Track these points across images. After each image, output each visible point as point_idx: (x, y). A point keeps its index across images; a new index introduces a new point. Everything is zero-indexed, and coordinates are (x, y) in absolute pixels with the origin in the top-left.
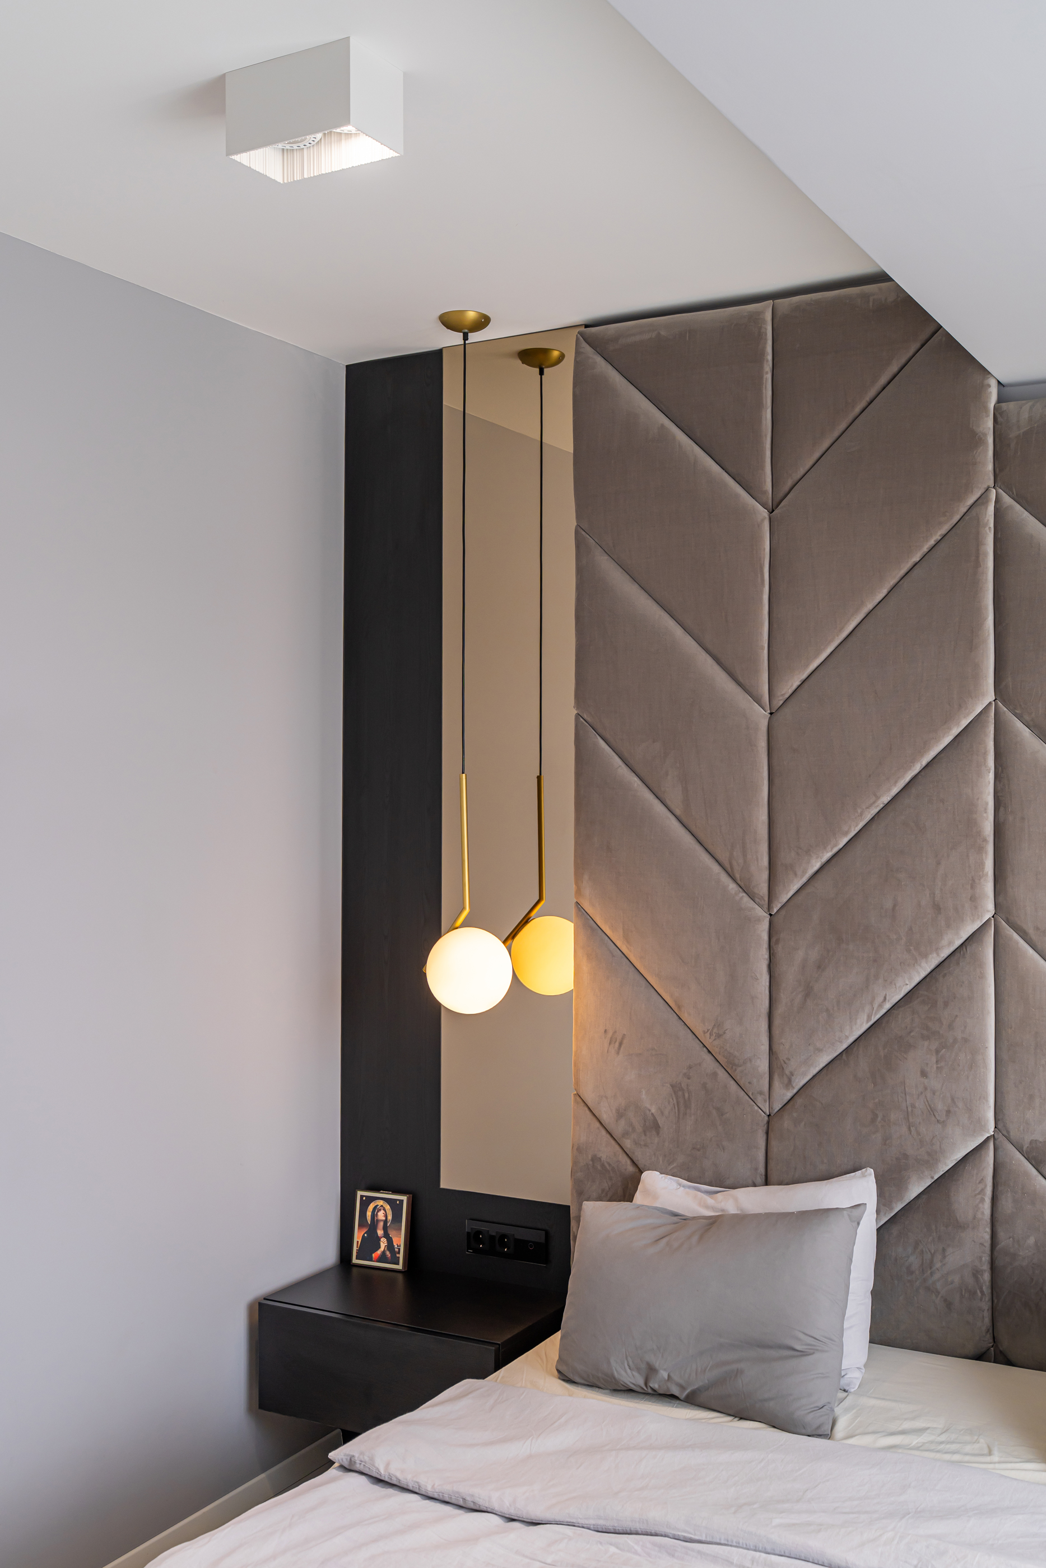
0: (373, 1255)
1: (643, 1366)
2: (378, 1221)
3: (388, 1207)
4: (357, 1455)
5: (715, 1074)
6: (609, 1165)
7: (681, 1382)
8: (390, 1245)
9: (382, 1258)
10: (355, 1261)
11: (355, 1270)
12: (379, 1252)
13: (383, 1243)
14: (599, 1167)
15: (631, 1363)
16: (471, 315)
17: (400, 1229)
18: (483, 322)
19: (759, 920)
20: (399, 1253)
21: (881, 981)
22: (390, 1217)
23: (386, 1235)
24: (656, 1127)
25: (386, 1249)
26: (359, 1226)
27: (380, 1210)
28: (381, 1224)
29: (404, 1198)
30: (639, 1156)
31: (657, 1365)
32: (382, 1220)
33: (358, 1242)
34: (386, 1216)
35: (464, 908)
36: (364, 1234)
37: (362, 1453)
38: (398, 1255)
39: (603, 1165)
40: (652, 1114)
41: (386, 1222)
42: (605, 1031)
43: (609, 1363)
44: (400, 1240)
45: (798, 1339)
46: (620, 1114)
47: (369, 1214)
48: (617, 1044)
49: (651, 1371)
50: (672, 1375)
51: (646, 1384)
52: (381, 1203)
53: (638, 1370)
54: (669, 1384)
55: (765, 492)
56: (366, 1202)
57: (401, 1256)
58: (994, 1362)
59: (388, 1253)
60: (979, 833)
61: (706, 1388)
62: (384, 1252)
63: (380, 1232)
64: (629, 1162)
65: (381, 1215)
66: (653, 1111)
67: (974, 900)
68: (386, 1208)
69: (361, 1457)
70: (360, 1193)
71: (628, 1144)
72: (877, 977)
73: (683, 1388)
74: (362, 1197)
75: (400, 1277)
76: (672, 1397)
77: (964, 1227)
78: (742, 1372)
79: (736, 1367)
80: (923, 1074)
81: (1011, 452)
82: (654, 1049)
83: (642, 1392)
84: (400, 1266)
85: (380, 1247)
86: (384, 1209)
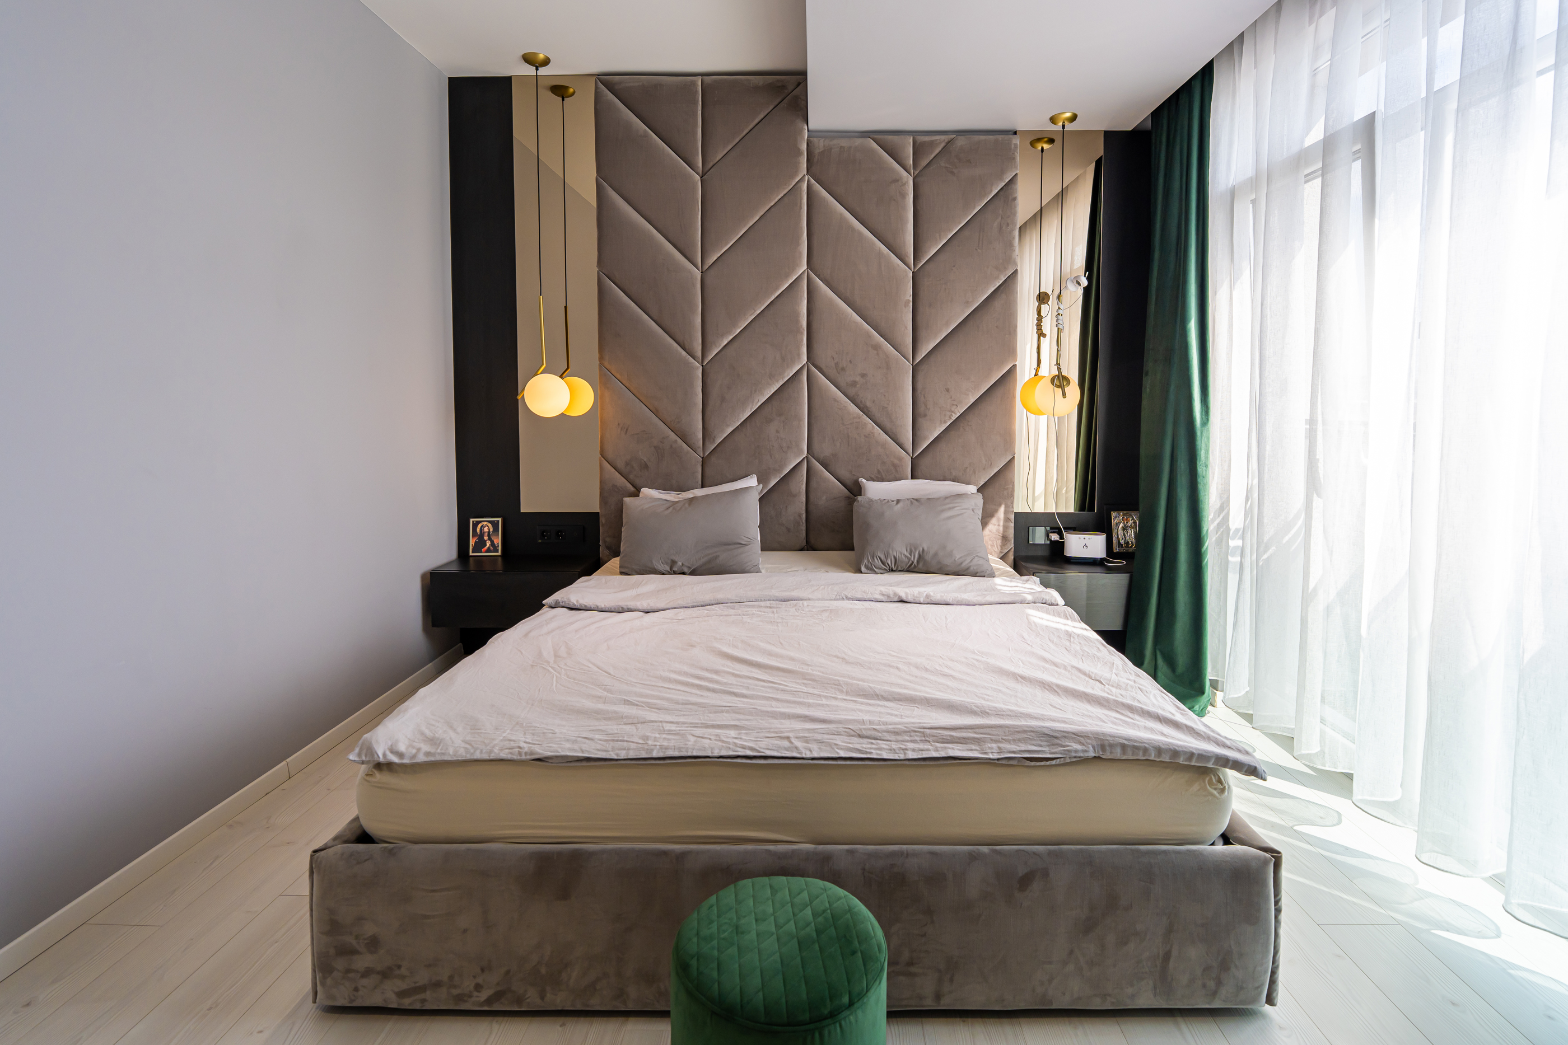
0: (482, 550)
1: (669, 561)
2: (484, 532)
3: (490, 525)
5: (676, 441)
6: (622, 488)
7: (689, 565)
8: (492, 542)
9: (488, 550)
10: (471, 554)
11: (471, 559)
12: (486, 548)
13: (488, 544)
14: (616, 490)
15: (663, 562)
18: (547, 62)
19: (698, 368)
20: (498, 547)
21: (758, 392)
22: (491, 530)
23: (490, 539)
24: (646, 468)
25: (490, 546)
26: (473, 536)
27: (485, 527)
28: (487, 534)
29: (500, 520)
30: (638, 482)
31: (676, 560)
32: (487, 532)
33: (473, 544)
34: (489, 530)
35: (543, 364)
36: (476, 540)
37: (562, 598)
39: (618, 489)
40: (643, 463)
41: (489, 532)
42: (619, 424)
43: (652, 562)
44: (498, 540)
45: (743, 539)
46: (627, 464)
47: (478, 530)
48: (625, 429)
49: (674, 563)
50: (684, 563)
51: (671, 570)
52: (486, 523)
53: (667, 564)
54: (683, 567)
55: (699, 167)
56: (475, 525)
57: (500, 549)
58: (807, 550)
59: (491, 548)
60: (801, 326)
61: (701, 566)
62: (489, 548)
63: (486, 538)
64: (631, 486)
65: (486, 529)
66: (645, 460)
67: (799, 355)
69: (563, 600)
70: (471, 520)
71: (631, 477)
72: (755, 391)
73: (690, 568)
74: (473, 521)
75: (500, 559)
76: (684, 573)
77: (794, 496)
78: (719, 556)
79: (715, 555)
80: (777, 432)
81: (816, 160)
82: (644, 431)
83: (669, 573)
84: (499, 553)
85: (486, 545)
86: (488, 526)
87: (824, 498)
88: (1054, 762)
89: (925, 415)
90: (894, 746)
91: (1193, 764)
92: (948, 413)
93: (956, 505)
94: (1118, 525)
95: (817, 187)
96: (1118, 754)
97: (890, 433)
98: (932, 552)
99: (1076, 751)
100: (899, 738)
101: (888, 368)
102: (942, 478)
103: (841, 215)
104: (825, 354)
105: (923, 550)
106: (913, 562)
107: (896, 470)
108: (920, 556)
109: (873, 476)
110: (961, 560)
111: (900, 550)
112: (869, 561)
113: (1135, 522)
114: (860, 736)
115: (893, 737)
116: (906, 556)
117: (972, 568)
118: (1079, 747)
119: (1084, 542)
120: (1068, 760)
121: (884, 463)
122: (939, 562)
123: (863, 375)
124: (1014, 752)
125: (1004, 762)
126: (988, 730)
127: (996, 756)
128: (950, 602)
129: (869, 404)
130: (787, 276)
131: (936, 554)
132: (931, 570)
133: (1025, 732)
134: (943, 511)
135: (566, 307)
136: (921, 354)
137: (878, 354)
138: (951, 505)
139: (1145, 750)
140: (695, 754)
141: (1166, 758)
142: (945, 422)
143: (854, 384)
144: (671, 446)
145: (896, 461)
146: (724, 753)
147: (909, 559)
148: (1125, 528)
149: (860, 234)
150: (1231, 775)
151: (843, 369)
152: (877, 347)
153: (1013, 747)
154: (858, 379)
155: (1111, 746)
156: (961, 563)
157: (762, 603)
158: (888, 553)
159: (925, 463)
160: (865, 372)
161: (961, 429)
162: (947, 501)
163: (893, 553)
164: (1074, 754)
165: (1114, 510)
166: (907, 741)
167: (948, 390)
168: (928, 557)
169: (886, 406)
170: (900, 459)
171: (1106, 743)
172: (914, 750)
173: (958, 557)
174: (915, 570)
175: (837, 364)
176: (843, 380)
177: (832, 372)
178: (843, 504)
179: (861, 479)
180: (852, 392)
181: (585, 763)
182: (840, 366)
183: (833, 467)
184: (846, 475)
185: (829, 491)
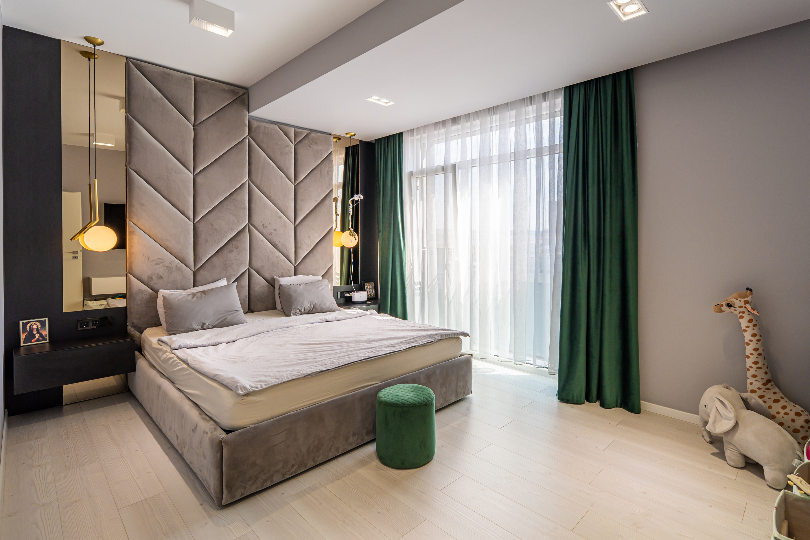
0: (32, 341)
1: (201, 324)
2: (33, 329)
3: (38, 323)
4: (182, 344)
5: (179, 263)
7: (212, 324)
8: (41, 335)
9: (38, 340)
10: (22, 344)
11: (22, 348)
12: (35, 339)
13: (37, 336)
14: (141, 292)
15: (198, 324)
16: (100, 41)
17: (46, 329)
18: (102, 44)
19: (191, 224)
20: (46, 336)
22: (39, 326)
23: (38, 333)
24: (161, 277)
25: (39, 337)
26: (23, 332)
27: (34, 325)
28: (35, 330)
29: (47, 319)
30: (156, 287)
31: (205, 323)
32: (36, 328)
33: (23, 338)
34: (38, 326)
36: (26, 335)
38: (45, 338)
39: (142, 291)
40: (160, 275)
41: (37, 329)
42: (143, 255)
43: (192, 325)
44: (46, 333)
46: (149, 277)
47: (28, 328)
48: (148, 258)
49: (204, 324)
50: (209, 323)
51: (202, 328)
52: (33, 323)
54: (209, 326)
55: (192, 120)
56: (25, 324)
57: (47, 338)
58: (249, 313)
60: (246, 206)
61: (218, 324)
62: (38, 338)
63: (35, 332)
64: (150, 289)
65: (35, 327)
66: (161, 274)
67: (245, 220)
68: (37, 324)
70: (21, 322)
72: (224, 237)
74: (23, 323)
75: (48, 344)
76: (209, 328)
77: (244, 287)
78: (227, 318)
79: (225, 317)
80: (235, 256)
81: (252, 130)
82: (160, 258)
83: (201, 330)
84: (48, 341)
85: (36, 337)
86: (36, 324)
87: (258, 287)
88: (433, 342)
89: (301, 248)
90: (399, 347)
91: (456, 336)
92: (309, 247)
93: (323, 284)
94: (367, 288)
95: (252, 142)
96: (444, 337)
97: (286, 256)
98: (318, 304)
99: (437, 338)
100: (399, 345)
101: (284, 226)
102: (307, 274)
103: (265, 157)
104: (257, 220)
105: (315, 303)
106: (311, 309)
107: (289, 272)
108: (314, 306)
109: (280, 275)
110: (329, 306)
111: (307, 305)
112: (294, 311)
113: (372, 286)
114: (389, 347)
115: (397, 345)
116: (309, 307)
117: (333, 309)
118: (437, 337)
119: (360, 295)
120: (436, 341)
121: (284, 269)
122: (321, 308)
123: (275, 230)
124: (425, 342)
125: (423, 345)
126: (417, 338)
127: (422, 344)
128: (344, 319)
129: (277, 243)
130: (239, 182)
131: (320, 304)
132: (318, 312)
133: (425, 336)
134: (319, 287)
135: (90, 184)
136: (298, 221)
137: (281, 221)
138: (321, 284)
139: (449, 335)
141: (453, 336)
142: (308, 250)
143: (271, 234)
144: (176, 266)
145: (289, 268)
147: (310, 308)
148: (369, 289)
149: (273, 167)
150: (462, 337)
151: (266, 227)
152: (281, 218)
153: (425, 341)
154: (273, 231)
155: (443, 335)
156: (329, 307)
157: (280, 330)
158: (302, 306)
159: (301, 268)
160: (276, 229)
161: (314, 253)
162: (319, 283)
163: (304, 306)
164: (437, 339)
165: (366, 283)
166: (401, 345)
167: (309, 237)
168: (317, 306)
169: (285, 243)
170: (291, 267)
171: (442, 335)
172: (404, 347)
173: (328, 305)
174: (311, 312)
175: (263, 225)
176: (265, 232)
177: (261, 228)
178: (266, 289)
179: (275, 277)
180: (270, 237)
181: (321, 373)
182: (265, 225)
183: (262, 272)
184: (267, 275)
185: (260, 282)
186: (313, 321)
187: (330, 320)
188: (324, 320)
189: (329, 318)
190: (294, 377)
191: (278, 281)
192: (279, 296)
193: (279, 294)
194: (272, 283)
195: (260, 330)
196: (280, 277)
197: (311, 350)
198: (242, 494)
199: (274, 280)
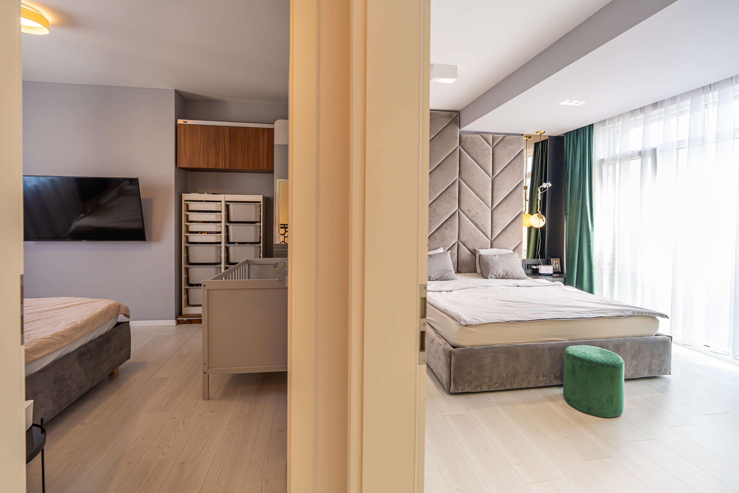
7: (435, 278)
31: (431, 276)
45: (451, 269)
50: (433, 277)
51: (429, 280)
58: (458, 273)
60: (457, 196)
61: (439, 278)
67: (456, 206)
72: (442, 218)
76: (434, 280)
77: (454, 254)
78: (444, 275)
79: (443, 274)
80: (449, 232)
81: (463, 141)
87: (464, 256)
88: (623, 317)
89: (496, 227)
90: (587, 315)
91: (651, 316)
92: (503, 226)
93: (514, 257)
94: (553, 263)
95: (462, 150)
96: (637, 314)
97: (484, 233)
98: (510, 272)
99: (628, 314)
100: (586, 313)
101: (485, 211)
102: (501, 248)
103: (470, 159)
104: (464, 206)
105: (508, 271)
106: (504, 275)
107: (487, 245)
108: (506, 273)
109: (479, 248)
110: (519, 274)
111: (501, 272)
112: (491, 275)
113: (558, 262)
114: (577, 313)
115: (585, 313)
116: (502, 273)
117: (522, 277)
118: (629, 313)
119: (546, 268)
120: (626, 316)
121: (483, 243)
122: (513, 275)
123: (477, 213)
124: (614, 315)
125: (613, 317)
126: (606, 310)
127: (611, 316)
128: (532, 286)
129: (478, 223)
130: (453, 179)
131: (512, 272)
132: (509, 278)
133: (615, 310)
134: (511, 258)
136: (495, 206)
137: (481, 206)
138: (512, 257)
139: (643, 313)
140: (544, 318)
141: (647, 315)
142: (502, 229)
143: (474, 216)
145: (487, 242)
146: (550, 318)
147: (503, 274)
148: (555, 264)
149: (476, 166)
150: (658, 318)
151: (470, 211)
152: (481, 204)
153: (614, 314)
154: (475, 214)
155: (635, 312)
156: (519, 275)
157: (482, 288)
158: (497, 272)
159: (495, 243)
160: (477, 212)
161: (507, 231)
162: (511, 255)
163: (498, 273)
164: (628, 315)
165: (552, 258)
166: (589, 314)
167: (503, 219)
168: (509, 274)
169: (484, 224)
170: (488, 242)
171: (634, 312)
172: (592, 315)
173: (518, 273)
174: (504, 278)
175: (468, 210)
176: (470, 215)
177: (467, 212)
178: (470, 257)
179: (476, 248)
180: (473, 219)
181: (518, 322)
182: (470, 210)
183: (467, 244)
184: (471, 247)
185: (465, 253)
186: (507, 285)
187: (521, 285)
188: (516, 285)
189: (520, 284)
190: (498, 321)
191: (479, 252)
192: (479, 263)
193: (479, 261)
194: (474, 253)
195: (468, 286)
196: (480, 249)
197: (508, 305)
198: (462, 390)
199: (475, 250)
